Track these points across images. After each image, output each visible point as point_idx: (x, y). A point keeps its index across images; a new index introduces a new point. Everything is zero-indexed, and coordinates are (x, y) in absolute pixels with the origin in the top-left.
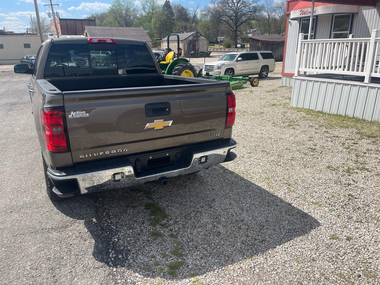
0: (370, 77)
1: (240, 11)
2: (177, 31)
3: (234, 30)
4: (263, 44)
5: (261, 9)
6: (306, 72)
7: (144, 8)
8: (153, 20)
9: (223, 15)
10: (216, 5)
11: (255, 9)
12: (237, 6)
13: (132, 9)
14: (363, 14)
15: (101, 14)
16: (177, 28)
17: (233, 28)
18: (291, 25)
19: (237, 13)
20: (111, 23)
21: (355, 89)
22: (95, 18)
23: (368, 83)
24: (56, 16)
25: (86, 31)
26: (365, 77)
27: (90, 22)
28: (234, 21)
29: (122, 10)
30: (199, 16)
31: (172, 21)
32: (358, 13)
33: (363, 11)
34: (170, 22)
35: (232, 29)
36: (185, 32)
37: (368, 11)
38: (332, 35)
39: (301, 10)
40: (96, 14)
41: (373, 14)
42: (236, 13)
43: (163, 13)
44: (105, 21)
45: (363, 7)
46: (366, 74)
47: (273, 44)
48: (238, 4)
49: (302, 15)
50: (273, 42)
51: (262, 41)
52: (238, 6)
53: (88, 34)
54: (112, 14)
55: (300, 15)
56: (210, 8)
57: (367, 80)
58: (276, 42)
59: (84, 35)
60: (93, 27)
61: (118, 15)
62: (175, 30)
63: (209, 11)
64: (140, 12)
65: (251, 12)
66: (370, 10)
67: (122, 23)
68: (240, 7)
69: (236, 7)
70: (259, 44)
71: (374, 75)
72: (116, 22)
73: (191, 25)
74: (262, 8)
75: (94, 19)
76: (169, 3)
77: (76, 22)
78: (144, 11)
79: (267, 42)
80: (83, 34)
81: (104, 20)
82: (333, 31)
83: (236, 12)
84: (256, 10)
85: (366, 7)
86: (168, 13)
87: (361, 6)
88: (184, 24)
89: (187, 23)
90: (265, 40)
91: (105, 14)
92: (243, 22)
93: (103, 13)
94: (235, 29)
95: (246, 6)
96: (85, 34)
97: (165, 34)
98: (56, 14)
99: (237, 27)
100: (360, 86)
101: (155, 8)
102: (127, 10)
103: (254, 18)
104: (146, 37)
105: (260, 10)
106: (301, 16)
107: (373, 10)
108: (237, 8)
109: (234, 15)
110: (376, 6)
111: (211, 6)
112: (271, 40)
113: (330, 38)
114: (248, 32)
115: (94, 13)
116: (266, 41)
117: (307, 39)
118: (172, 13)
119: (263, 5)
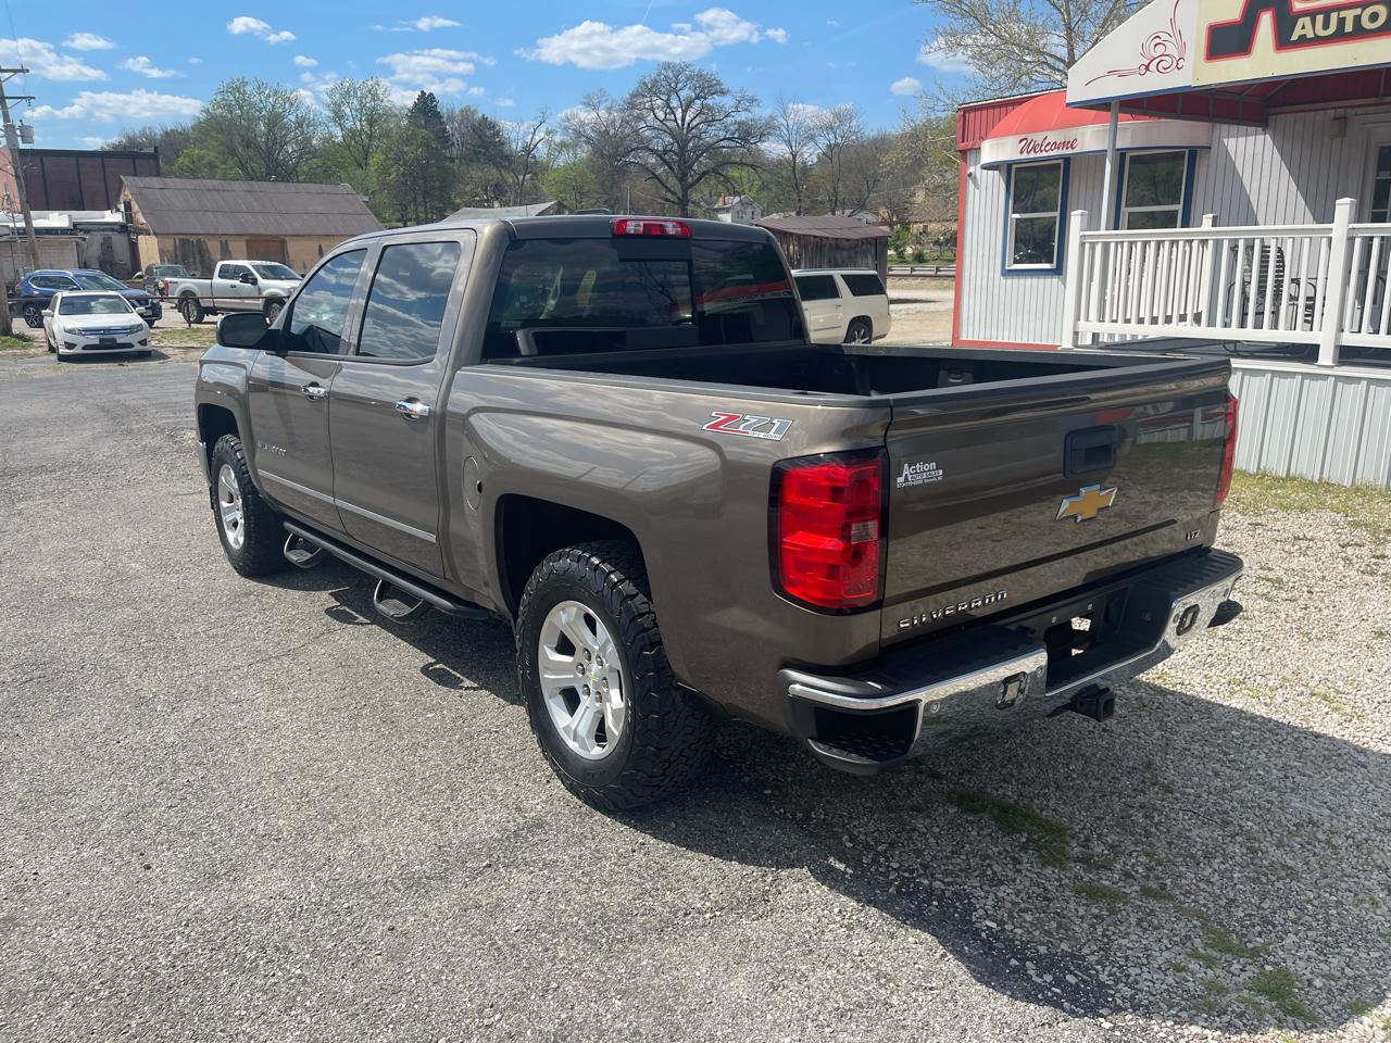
0: (1336, 346)
1: (694, 137)
2: (467, 198)
3: (679, 198)
4: (806, 248)
5: (766, 132)
6: (1098, 334)
7: (338, 117)
8: (376, 159)
9: (638, 148)
10: (603, 113)
11: (746, 134)
12: (683, 120)
13: (293, 118)
14: (1227, 151)
15: (166, 133)
16: (468, 189)
17: (674, 194)
18: (977, 186)
19: (686, 143)
20: (211, 166)
21: (1288, 387)
22: (156, 148)
23: (1332, 367)
24: (19, 138)
25: (126, 194)
26: (1318, 346)
27: (137, 161)
28: (675, 167)
29: (252, 120)
30: (541, 152)
31: (448, 164)
32: (1209, 148)
33: (1225, 141)
34: (438, 167)
35: (669, 196)
36: (496, 204)
37: (1242, 140)
38: (1124, 219)
39: (1022, 137)
40: (143, 134)
41: (1259, 149)
42: (683, 144)
43: (414, 136)
44: (181, 160)
45: (1225, 127)
46: (1323, 336)
47: (837, 247)
48: (684, 112)
49: (1028, 153)
50: (836, 239)
51: (799, 237)
52: (688, 119)
53: (135, 207)
54: (213, 134)
55: (1021, 152)
56: (582, 124)
57: (1326, 356)
58: (848, 240)
59: (118, 210)
60: (155, 182)
61: (237, 140)
62: (461, 194)
63: (578, 134)
64: (321, 132)
65: (729, 139)
66: (1251, 139)
67: (257, 166)
68: (694, 123)
69: (680, 122)
70: (791, 247)
71: (1349, 339)
72: (230, 162)
73: (521, 177)
74: (768, 128)
75: (152, 150)
76: (432, 102)
77: (81, 160)
78: (339, 129)
79: (817, 239)
80: (109, 205)
81: (178, 157)
82: (1127, 206)
83: (681, 137)
84: (749, 134)
85: (1234, 128)
86: (431, 135)
87: (1218, 126)
88: (493, 173)
89: (503, 172)
90: (809, 233)
91: (180, 134)
92: (705, 173)
93: (172, 130)
94: (680, 194)
95: (713, 120)
96: (122, 207)
97: (421, 209)
98: (18, 132)
99: (686, 188)
100: (1305, 375)
101: (380, 116)
102: (274, 121)
103: (744, 161)
104: (363, 217)
105: (762, 135)
106: (1025, 156)
107: (1260, 138)
108: (683, 125)
109: (675, 148)
110: (1267, 125)
111: (587, 116)
112: (827, 235)
113: (1116, 228)
114: (716, 206)
115: (136, 130)
116: (815, 237)
117: (1098, 229)
118: (444, 138)
119: (772, 118)
